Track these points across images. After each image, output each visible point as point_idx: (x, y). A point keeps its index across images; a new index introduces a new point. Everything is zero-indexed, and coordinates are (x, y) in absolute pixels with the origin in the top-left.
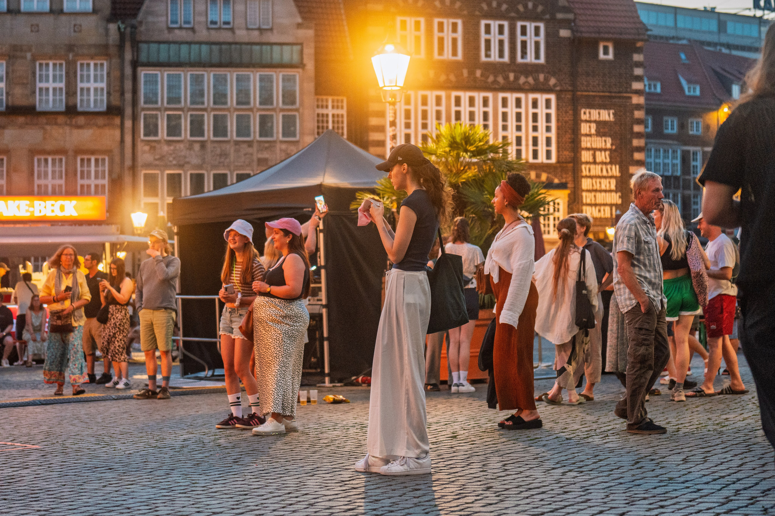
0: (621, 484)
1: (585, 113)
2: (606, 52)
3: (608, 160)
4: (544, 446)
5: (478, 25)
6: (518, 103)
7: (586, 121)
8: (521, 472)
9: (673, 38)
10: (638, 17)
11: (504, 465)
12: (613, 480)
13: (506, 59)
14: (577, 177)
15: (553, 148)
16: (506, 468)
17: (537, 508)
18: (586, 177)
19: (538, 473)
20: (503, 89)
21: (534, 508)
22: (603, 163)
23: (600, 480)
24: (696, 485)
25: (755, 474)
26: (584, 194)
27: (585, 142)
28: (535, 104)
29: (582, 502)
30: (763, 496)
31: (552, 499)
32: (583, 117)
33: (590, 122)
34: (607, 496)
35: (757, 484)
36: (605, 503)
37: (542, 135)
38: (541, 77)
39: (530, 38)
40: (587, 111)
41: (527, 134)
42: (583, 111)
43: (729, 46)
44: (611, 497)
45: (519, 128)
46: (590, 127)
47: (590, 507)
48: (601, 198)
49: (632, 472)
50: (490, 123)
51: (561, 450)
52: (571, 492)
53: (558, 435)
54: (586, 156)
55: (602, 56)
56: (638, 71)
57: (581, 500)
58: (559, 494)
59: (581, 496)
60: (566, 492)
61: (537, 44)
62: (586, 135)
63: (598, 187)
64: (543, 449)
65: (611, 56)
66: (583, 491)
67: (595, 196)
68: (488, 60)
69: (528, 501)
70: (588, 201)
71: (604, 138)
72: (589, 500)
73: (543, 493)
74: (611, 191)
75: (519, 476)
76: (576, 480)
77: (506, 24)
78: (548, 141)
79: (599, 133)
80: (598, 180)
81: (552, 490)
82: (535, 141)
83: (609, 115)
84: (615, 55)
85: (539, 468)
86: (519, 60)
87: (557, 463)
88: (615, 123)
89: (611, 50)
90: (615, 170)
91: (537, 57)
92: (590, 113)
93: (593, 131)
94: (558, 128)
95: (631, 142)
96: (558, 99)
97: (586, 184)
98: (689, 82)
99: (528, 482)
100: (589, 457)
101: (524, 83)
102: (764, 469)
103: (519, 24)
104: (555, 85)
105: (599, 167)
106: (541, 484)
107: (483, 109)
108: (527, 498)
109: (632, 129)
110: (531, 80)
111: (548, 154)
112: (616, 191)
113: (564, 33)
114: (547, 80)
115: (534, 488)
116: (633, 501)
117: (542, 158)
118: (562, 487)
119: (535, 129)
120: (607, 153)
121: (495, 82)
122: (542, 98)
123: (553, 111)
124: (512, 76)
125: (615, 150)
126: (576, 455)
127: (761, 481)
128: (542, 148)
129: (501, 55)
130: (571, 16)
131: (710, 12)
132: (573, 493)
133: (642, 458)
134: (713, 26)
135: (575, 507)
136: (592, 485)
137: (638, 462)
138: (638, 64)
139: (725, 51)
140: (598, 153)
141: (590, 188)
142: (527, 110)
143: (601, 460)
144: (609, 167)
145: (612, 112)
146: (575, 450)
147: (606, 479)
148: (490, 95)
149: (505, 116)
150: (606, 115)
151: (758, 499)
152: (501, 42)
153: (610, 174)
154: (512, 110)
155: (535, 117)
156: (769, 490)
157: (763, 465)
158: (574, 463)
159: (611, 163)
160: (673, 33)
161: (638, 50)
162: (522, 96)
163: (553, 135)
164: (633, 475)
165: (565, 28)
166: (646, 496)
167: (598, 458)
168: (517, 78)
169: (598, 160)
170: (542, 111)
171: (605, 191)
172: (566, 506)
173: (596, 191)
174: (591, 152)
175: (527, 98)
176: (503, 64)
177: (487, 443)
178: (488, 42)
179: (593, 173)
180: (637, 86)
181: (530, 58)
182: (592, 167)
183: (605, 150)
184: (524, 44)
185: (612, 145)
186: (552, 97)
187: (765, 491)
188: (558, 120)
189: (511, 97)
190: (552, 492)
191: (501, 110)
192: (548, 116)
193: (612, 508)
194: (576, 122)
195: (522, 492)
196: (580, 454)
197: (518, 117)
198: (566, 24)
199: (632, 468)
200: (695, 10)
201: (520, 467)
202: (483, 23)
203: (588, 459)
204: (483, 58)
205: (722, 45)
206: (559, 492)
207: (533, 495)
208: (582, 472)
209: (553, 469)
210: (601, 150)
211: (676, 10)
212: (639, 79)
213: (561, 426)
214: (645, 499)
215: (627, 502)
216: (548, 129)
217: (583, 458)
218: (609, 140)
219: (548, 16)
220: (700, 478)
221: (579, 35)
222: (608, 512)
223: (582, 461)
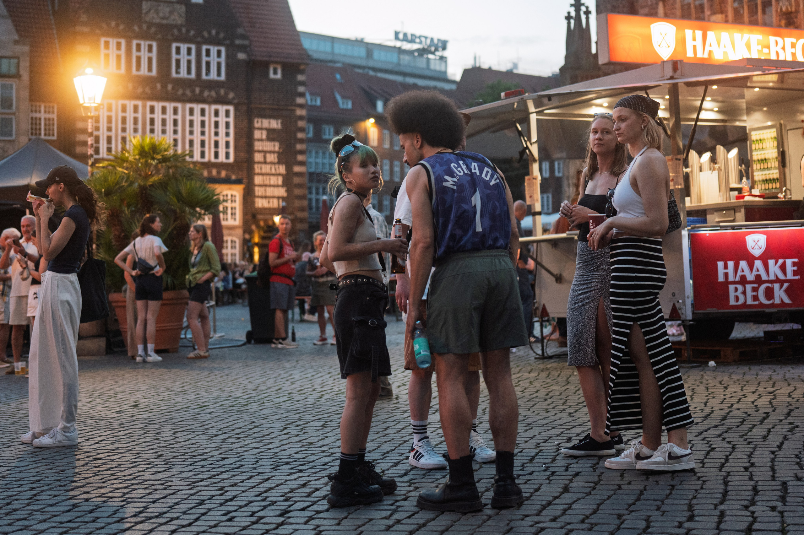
0: (270, 449)
1: (258, 122)
2: (275, 73)
3: (276, 160)
4: (210, 413)
5: (170, 47)
6: (203, 112)
7: (259, 129)
8: (188, 440)
9: (330, 61)
10: (301, 45)
11: (175, 433)
12: (264, 445)
13: (193, 75)
14: (251, 174)
15: (231, 150)
16: (176, 436)
17: (198, 474)
18: (258, 174)
19: (202, 440)
20: (191, 101)
21: (195, 475)
22: (272, 163)
23: (253, 445)
24: (330, 448)
25: (379, 437)
26: (257, 189)
27: (258, 146)
28: (217, 114)
29: (236, 468)
30: (382, 459)
31: (212, 466)
32: (257, 125)
33: (261, 129)
34: (257, 462)
35: (379, 447)
36: (255, 468)
37: (222, 140)
38: (222, 92)
39: (213, 59)
40: (260, 120)
41: (209, 138)
42: (256, 120)
43: (375, 69)
44: (260, 463)
45: (203, 133)
46: (262, 134)
47: (242, 473)
48: (270, 191)
49: (280, 438)
50: (179, 128)
51: (224, 417)
52: (227, 458)
53: (223, 403)
54: (258, 157)
55: (272, 75)
56: (301, 89)
57: (235, 466)
58: (217, 461)
59: (236, 462)
60: (224, 458)
61: (219, 64)
62: (259, 140)
63: (267, 182)
64: (209, 416)
65: (279, 76)
66: (238, 457)
67: (265, 190)
68: (178, 76)
69: (191, 468)
70: (260, 194)
71: (273, 143)
72: (242, 466)
73: (205, 459)
74: (278, 186)
75: (187, 443)
76: (233, 446)
77: (193, 47)
78: (227, 144)
79: (269, 139)
80: (268, 177)
81: (212, 456)
82: (216, 144)
83: (277, 124)
84: (283, 74)
85: (204, 435)
86: (204, 77)
87: (220, 430)
88: (282, 130)
89: (279, 71)
90: (282, 169)
91: (219, 74)
92: (262, 122)
93: (264, 137)
94: (236, 134)
95: (294, 147)
96: (236, 110)
97: (258, 180)
98: (343, 97)
99: (192, 450)
100: (246, 424)
101: (208, 96)
102: (386, 432)
103: (204, 47)
104: (233, 98)
105: (268, 167)
106: (204, 451)
107: (173, 117)
108: (191, 465)
109: (295, 135)
110: (213, 94)
111: (227, 155)
112: (283, 186)
113: (241, 56)
114: (226, 94)
115: (197, 456)
116: (278, 466)
117: (222, 158)
118: (220, 454)
119: (216, 134)
120: (276, 155)
121: (184, 94)
122: (222, 109)
123: (231, 120)
124: (197, 90)
125: (282, 153)
126: (236, 422)
127: (383, 444)
128: (222, 151)
129: (189, 72)
130: (246, 42)
131: (360, 42)
132: (229, 459)
133: (289, 424)
134: (362, 52)
135: (230, 473)
136: (247, 451)
137: (286, 428)
138: (302, 83)
139: (371, 73)
140: (268, 155)
141: (261, 183)
142: (210, 119)
143: (256, 427)
144: (277, 166)
145: (279, 121)
146: (235, 417)
147: (258, 445)
148: (179, 105)
149: (191, 123)
150: (275, 124)
151: (378, 461)
152: (189, 62)
153: (278, 172)
154: (197, 118)
155: (217, 124)
156: (388, 452)
157: (386, 429)
158: (233, 430)
159: (279, 163)
160: (330, 58)
161: (302, 72)
162: (206, 106)
163: (231, 139)
164: (281, 441)
165: (242, 52)
166: (289, 460)
167: (253, 425)
168: (202, 92)
169: (268, 160)
170: (222, 119)
171: (274, 186)
172: (222, 472)
173: (266, 186)
174: (262, 154)
175: (210, 109)
176: (190, 80)
177: (163, 412)
178: (178, 62)
179: (264, 171)
180: (300, 100)
181: (213, 75)
182: (263, 166)
183: (274, 152)
184: (208, 64)
185: (280, 148)
186: (231, 108)
187: (385, 453)
188: (236, 127)
189: (197, 107)
190: (212, 459)
191: (188, 118)
192: (227, 124)
193: (260, 473)
194: (250, 129)
195: (187, 459)
196: (238, 421)
197: (203, 123)
198: (243, 48)
199: (281, 433)
200: (348, 40)
201: (188, 435)
202: (174, 45)
203: (245, 426)
204: (174, 75)
205: (370, 68)
206: (218, 459)
207: (196, 462)
208: (239, 438)
209: (216, 436)
210: (270, 152)
211: (333, 39)
212: (302, 95)
213: (226, 394)
214: (288, 463)
215: (272, 467)
216: (227, 134)
217: (241, 424)
218: (277, 145)
219: (228, 42)
220: (334, 442)
221: (253, 58)
222: (256, 477)
223: (240, 428)
